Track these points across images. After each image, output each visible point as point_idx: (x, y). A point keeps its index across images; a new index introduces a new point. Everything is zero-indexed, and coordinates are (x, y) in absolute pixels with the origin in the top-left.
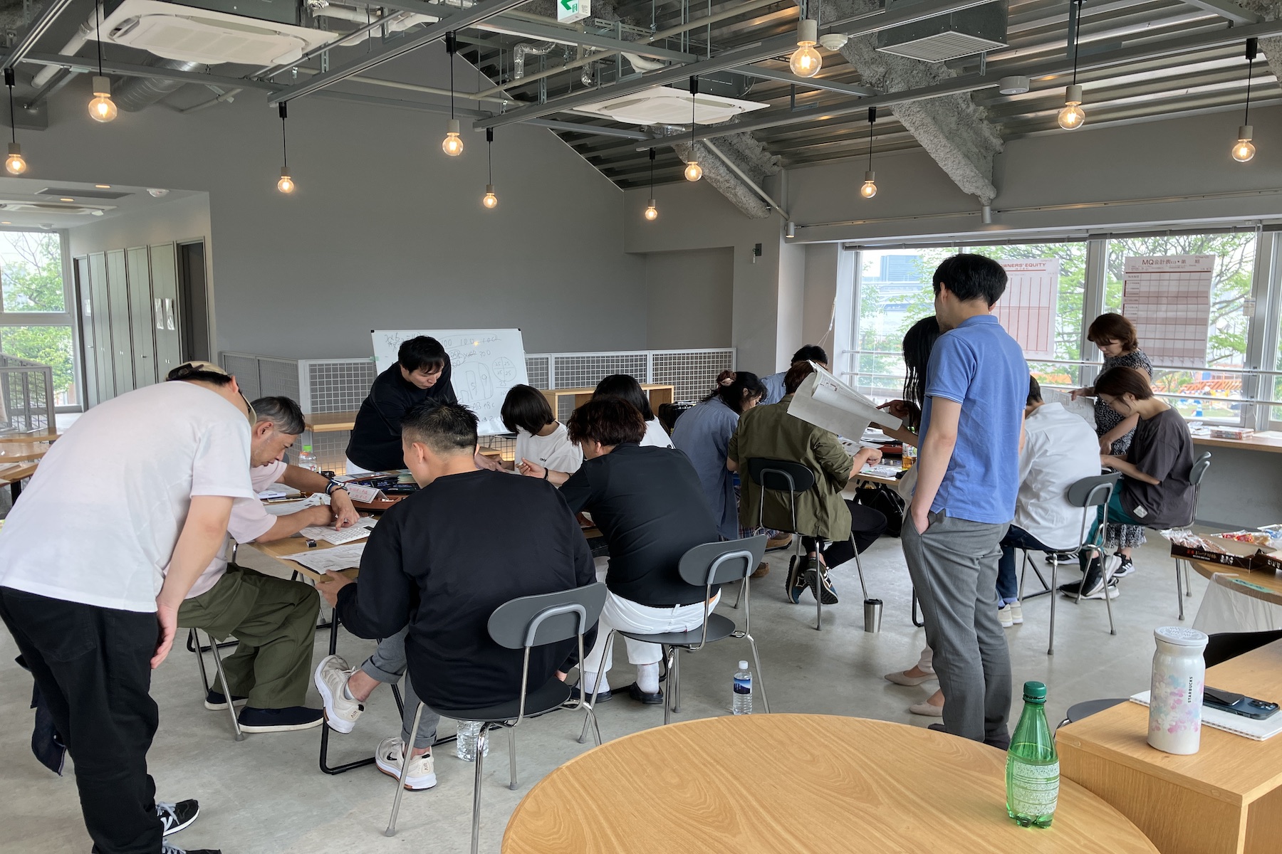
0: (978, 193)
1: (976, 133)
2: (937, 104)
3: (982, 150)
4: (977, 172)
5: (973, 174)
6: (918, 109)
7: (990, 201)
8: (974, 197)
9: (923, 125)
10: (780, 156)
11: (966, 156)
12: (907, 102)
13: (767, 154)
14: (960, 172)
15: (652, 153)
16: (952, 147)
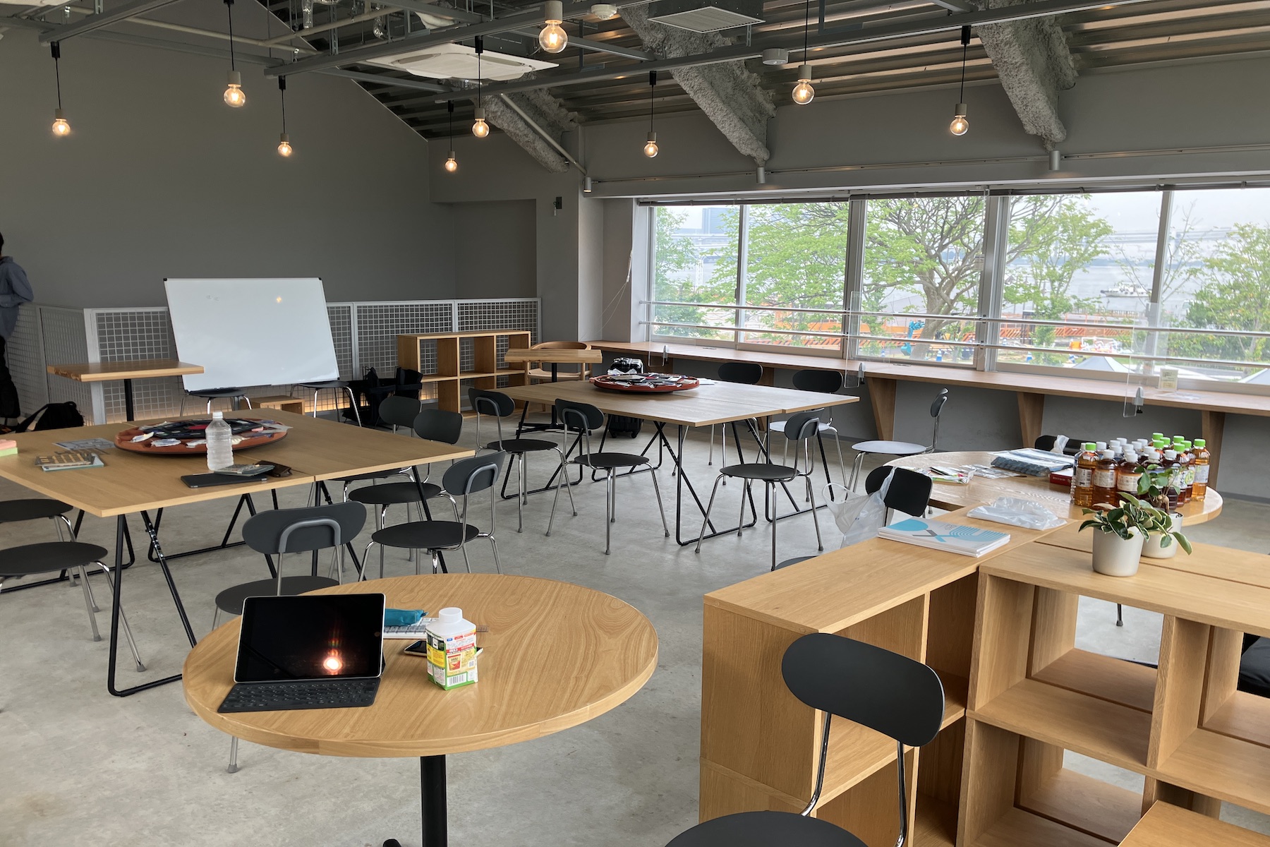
0: (754, 154)
1: (751, 98)
2: (714, 69)
3: (757, 114)
4: (752, 135)
5: (748, 137)
6: (696, 74)
7: (764, 163)
8: (751, 159)
9: (701, 89)
10: (576, 113)
11: (741, 119)
12: (685, 68)
13: (564, 111)
14: (736, 134)
15: (450, 106)
16: (728, 111)
